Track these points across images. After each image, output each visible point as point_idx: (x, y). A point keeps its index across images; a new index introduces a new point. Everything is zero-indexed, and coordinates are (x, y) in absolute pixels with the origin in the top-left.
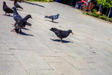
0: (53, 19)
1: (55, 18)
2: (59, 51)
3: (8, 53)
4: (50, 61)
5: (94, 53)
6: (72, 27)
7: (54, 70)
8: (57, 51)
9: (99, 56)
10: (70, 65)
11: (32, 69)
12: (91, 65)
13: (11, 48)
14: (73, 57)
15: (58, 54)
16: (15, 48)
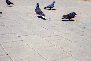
0: (51, 8)
1: (52, 7)
2: (56, 31)
3: (18, 40)
4: (51, 40)
5: (84, 27)
6: (63, 11)
7: (55, 46)
8: (55, 31)
9: (88, 29)
10: (66, 40)
11: (38, 48)
12: (82, 37)
13: (19, 36)
14: (68, 34)
15: (56, 34)
16: (22, 35)
